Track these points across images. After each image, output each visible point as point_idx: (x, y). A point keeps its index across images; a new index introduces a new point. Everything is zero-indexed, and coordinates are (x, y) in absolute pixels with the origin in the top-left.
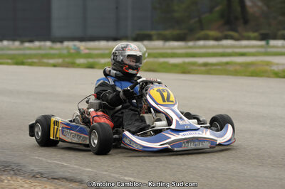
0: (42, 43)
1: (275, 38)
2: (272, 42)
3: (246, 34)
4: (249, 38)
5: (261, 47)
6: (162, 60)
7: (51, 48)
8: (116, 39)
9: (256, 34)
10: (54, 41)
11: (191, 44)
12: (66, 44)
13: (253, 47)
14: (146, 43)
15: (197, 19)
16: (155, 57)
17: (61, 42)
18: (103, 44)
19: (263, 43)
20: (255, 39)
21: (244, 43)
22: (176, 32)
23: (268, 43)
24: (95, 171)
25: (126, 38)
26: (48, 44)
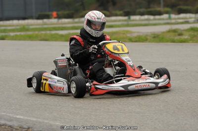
1: (134, 14)
2: (133, 17)
3: (114, 12)
4: (116, 15)
5: (125, 20)
6: (53, 32)
8: (24, 19)
9: (121, 12)
11: (76, 20)
13: (120, 21)
14: (45, 20)
15: (80, 3)
16: (50, 30)
18: (15, 22)
19: (126, 18)
20: (121, 15)
21: (113, 18)
22: (66, 12)
23: (129, 18)
25: (31, 18)
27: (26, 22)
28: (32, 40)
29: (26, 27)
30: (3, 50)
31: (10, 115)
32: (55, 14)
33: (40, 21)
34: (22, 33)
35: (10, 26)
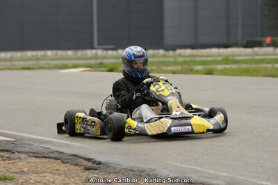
0: (156, 51)
7: (164, 56)
8: (226, 46)
10: (167, 49)
12: (178, 51)
14: (256, 49)
16: (269, 63)
17: (174, 50)
18: (214, 51)
24: (230, 175)
26: (162, 52)
27: (230, 51)
28: (252, 76)
29: (231, 58)
30: (215, 89)
31: (252, 180)
32: (268, 40)
33: (249, 50)
34: (234, 66)
35: (208, 56)
